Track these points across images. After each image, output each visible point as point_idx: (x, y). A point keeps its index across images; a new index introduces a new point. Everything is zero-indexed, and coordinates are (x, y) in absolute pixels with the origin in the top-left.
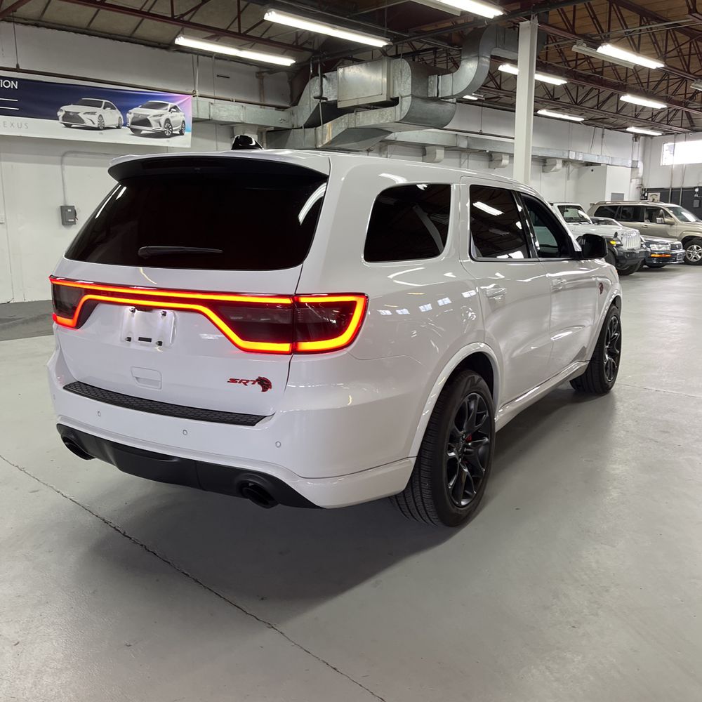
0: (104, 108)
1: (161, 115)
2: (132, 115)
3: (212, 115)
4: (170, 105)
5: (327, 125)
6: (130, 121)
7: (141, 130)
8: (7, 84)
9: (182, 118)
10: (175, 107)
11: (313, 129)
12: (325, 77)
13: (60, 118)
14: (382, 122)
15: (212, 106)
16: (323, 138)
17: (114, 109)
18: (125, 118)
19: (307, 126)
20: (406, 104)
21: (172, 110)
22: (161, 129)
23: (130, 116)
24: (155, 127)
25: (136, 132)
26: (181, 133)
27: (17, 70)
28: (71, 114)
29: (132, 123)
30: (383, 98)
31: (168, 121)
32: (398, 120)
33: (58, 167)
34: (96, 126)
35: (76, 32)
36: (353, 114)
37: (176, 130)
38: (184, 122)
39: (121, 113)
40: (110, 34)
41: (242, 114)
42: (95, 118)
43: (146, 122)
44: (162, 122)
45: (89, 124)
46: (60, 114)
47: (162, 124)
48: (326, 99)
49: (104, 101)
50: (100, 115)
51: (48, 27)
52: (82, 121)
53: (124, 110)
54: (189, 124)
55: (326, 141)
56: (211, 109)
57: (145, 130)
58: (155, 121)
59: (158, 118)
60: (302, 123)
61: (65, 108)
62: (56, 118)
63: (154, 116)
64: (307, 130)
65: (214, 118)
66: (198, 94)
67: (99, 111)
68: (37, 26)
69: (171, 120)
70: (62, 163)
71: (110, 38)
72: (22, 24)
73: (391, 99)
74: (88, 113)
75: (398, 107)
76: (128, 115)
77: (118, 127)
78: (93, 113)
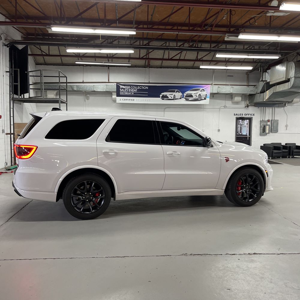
0: (176, 92)
1: (197, 93)
2: (186, 94)
3: (218, 91)
4: (201, 89)
5: (267, 91)
6: (185, 96)
7: (189, 99)
8: (145, 88)
9: (206, 93)
10: (203, 90)
11: (263, 94)
12: (267, 72)
13: (161, 97)
14: (284, 89)
15: (219, 88)
16: (266, 97)
17: (180, 92)
18: (183, 95)
19: (261, 92)
20: (292, 81)
21: (202, 91)
22: (197, 98)
23: (185, 94)
24: (194, 97)
25: (187, 100)
26: (205, 99)
27: (149, 83)
28: (164, 95)
29: (185, 97)
30: (284, 79)
31: (200, 95)
32: (289, 88)
33: (163, 113)
34: (172, 98)
35: (173, 68)
36: (275, 86)
37: (203, 98)
38: (206, 95)
39: (182, 94)
40: (185, 67)
41: (231, 90)
42: (172, 96)
43: (191, 96)
44: (197, 95)
45: (170, 98)
46: (161, 96)
47: (197, 96)
48: (267, 81)
49: (176, 90)
50: (174, 95)
51: (164, 68)
52: (168, 97)
53: (183, 93)
54: (209, 95)
55: (266, 98)
56: (219, 89)
57: (190, 99)
58: (195, 95)
59: (196, 94)
60: (259, 91)
61: (163, 94)
62: (159, 97)
63: (194, 94)
64: (261, 94)
65: (219, 92)
66: (213, 84)
67: (174, 93)
68: (161, 68)
69: (201, 94)
70: (164, 111)
71: (185, 68)
72: (156, 68)
73: (288, 79)
74: (170, 95)
75: (290, 82)
76: (184, 94)
77: (180, 98)
78: (172, 94)
